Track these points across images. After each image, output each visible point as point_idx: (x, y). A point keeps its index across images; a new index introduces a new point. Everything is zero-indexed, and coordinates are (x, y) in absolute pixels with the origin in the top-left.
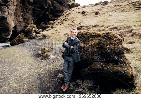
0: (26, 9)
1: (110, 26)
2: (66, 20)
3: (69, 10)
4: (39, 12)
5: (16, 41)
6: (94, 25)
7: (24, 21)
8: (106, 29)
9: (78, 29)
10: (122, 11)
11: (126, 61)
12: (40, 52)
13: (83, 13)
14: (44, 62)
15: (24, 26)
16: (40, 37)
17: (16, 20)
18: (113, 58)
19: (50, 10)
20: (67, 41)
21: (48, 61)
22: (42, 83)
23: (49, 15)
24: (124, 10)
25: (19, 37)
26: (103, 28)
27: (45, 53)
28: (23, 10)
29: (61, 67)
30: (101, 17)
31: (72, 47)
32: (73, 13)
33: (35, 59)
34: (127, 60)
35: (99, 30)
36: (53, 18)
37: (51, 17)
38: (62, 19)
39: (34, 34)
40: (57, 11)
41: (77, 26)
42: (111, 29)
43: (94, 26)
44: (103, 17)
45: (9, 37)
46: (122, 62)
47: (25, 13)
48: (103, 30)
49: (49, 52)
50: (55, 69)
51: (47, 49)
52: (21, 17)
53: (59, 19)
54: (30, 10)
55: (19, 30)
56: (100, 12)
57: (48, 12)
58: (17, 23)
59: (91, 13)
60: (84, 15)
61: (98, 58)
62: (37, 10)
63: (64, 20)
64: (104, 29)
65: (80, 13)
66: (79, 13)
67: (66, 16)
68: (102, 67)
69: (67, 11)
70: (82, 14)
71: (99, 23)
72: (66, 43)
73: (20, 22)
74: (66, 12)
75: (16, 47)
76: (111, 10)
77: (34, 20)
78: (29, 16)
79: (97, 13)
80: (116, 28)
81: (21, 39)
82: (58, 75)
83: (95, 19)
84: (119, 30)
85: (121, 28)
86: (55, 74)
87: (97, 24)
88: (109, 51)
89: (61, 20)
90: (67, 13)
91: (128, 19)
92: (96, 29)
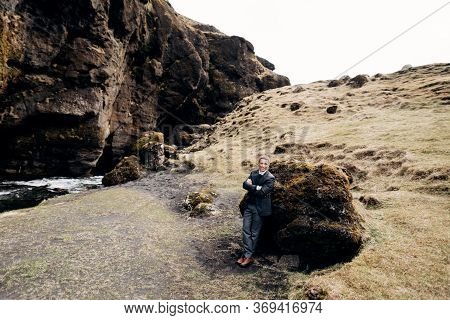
0: (144, 92)
1: (357, 147)
2: (247, 126)
3: (255, 96)
4: (174, 99)
5: (119, 173)
6: (321, 143)
7: (134, 121)
8: (349, 155)
9: (279, 150)
10: (402, 108)
11: (353, 216)
12: (187, 202)
13: (295, 107)
14: (197, 222)
15: (132, 136)
16: (176, 166)
17: (115, 118)
18: (328, 207)
19: (201, 94)
20: (250, 177)
21: (205, 220)
22: (200, 253)
23: (200, 107)
24: (407, 103)
25: (127, 164)
26: (340, 152)
27: (197, 203)
28: (137, 95)
29: (236, 232)
30: (342, 121)
31: (259, 188)
32: (268, 107)
33: (177, 215)
34: (356, 214)
35: (331, 157)
36: (209, 114)
37: (205, 113)
38: (237, 120)
39: (163, 158)
40: (222, 97)
41: (277, 144)
42: (359, 156)
43: (320, 146)
44: (347, 122)
45: (94, 163)
46: (343, 216)
47: (139, 103)
48: (341, 158)
49: (207, 201)
50: (222, 235)
51: (203, 195)
52: (128, 113)
53: (227, 118)
54: (152, 94)
55: (119, 145)
56: (342, 107)
57: (198, 98)
58: (115, 127)
59: (315, 108)
60: (296, 114)
61: (303, 207)
62: (171, 95)
63: (241, 123)
64: (343, 154)
65: (287, 107)
66: (284, 106)
67: (246, 114)
68: (311, 223)
69: (249, 98)
70: (293, 109)
71: (334, 139)
72: (249, 182)
73: (125, 124)
74: (248, 102)
75: (122, 189)
76: (371, 102)
77: (158, 120)
78: (148, 109)
79: (332, 110)
80: (370, 153)
81: (131, 170)
82: (230, 245)
83: (327, 124)
84: (378, 158)
85: (382, 154)
86: (224, 243)
87: (328, 141)
88: (320, 196)
89: (234, 123)
90: (252, 105)
91: (405, 132)
92: (324, 153)
